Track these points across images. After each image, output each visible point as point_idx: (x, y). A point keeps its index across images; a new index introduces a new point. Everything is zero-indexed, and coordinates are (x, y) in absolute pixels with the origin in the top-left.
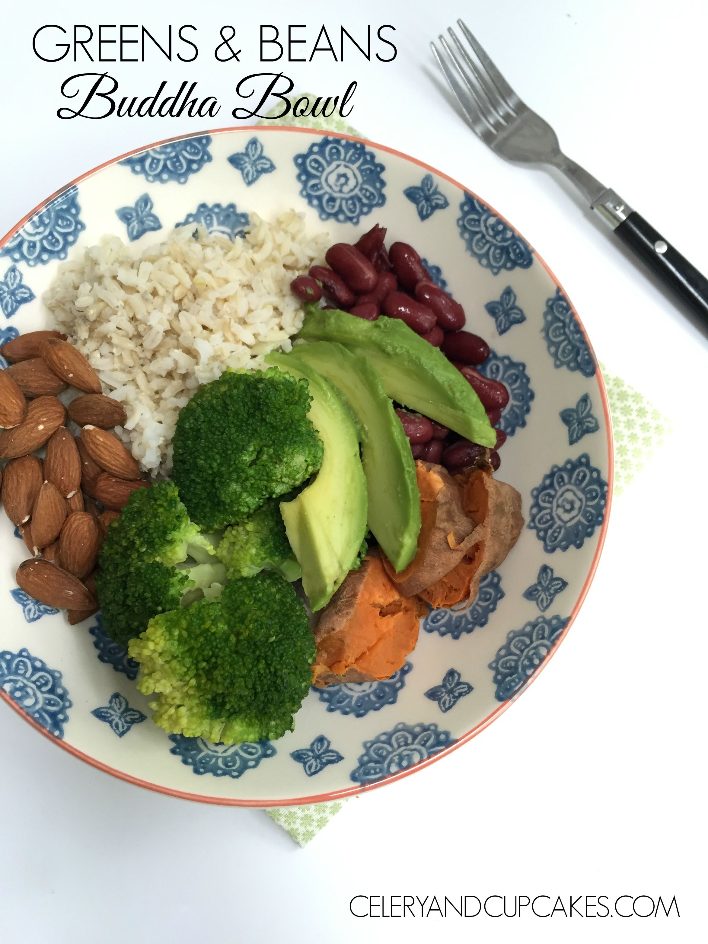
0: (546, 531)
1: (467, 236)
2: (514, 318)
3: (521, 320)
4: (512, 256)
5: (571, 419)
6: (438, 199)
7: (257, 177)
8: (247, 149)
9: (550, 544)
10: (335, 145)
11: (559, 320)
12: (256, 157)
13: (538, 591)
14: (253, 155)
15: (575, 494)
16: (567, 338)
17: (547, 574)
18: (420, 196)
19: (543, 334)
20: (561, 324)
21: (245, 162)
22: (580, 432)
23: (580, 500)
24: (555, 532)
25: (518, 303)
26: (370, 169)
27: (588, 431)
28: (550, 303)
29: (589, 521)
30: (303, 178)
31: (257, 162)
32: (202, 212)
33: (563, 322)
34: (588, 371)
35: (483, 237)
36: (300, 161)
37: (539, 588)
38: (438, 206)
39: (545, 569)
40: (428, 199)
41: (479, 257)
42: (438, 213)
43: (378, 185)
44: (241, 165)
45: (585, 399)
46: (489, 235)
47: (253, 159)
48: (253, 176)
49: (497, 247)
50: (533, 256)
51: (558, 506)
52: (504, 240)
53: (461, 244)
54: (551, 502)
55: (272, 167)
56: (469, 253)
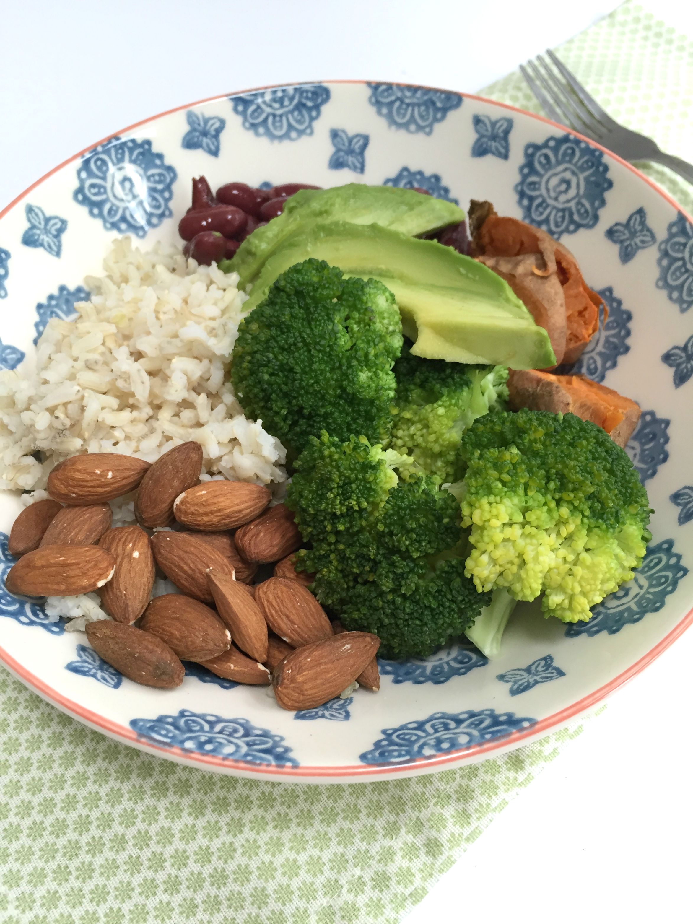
0: (572, 221)
1: (261, 130)
2: (360, 147)
3: (366, 140)
4: (310, 104)
5: (484, 146)
6: (212, 125)
7: (59, 242)
8: (29, 220)
9: (588, 220)
10: (96, 157)
11: (392, 103)
12: (43, 223)
13: (630, 245)
14: (40, 223)
15: (556, 175)
16: (413, 105)
17: (617, 231)
18: (198, 137)
19: (393, 128)
20: (397, 104)
21: (39, 235)
22: (503, 142)
23: (566, 170)
24: (578, 211)
25: (351, 132)
26: (140, 154)
27: (507, 132)
28: (373, 100)
29: (593, 166)
30: (96, 211)
31: (48, 227)
32: (44, 313)
33: (398, 99)
34: (455, 103)
35: (274, 116)
36: (80, 197)
37: (627, 243)
38: (218, 131)
39: (611, 233)
40: (205, 134)
41: (286, 136)
42: (224, 136)
43: (158, 162)
44: (37, 240)
45: (477, 121)
46: (277, 109)
47: (42, 226)
48: (55, 244)
49: (292, 112)
50: (325, 85)
51: (556, 199)
52: (292, 99)
53: (264, 141)
54: (548, 205)
55: (64, 222)
56: (276, 143)
